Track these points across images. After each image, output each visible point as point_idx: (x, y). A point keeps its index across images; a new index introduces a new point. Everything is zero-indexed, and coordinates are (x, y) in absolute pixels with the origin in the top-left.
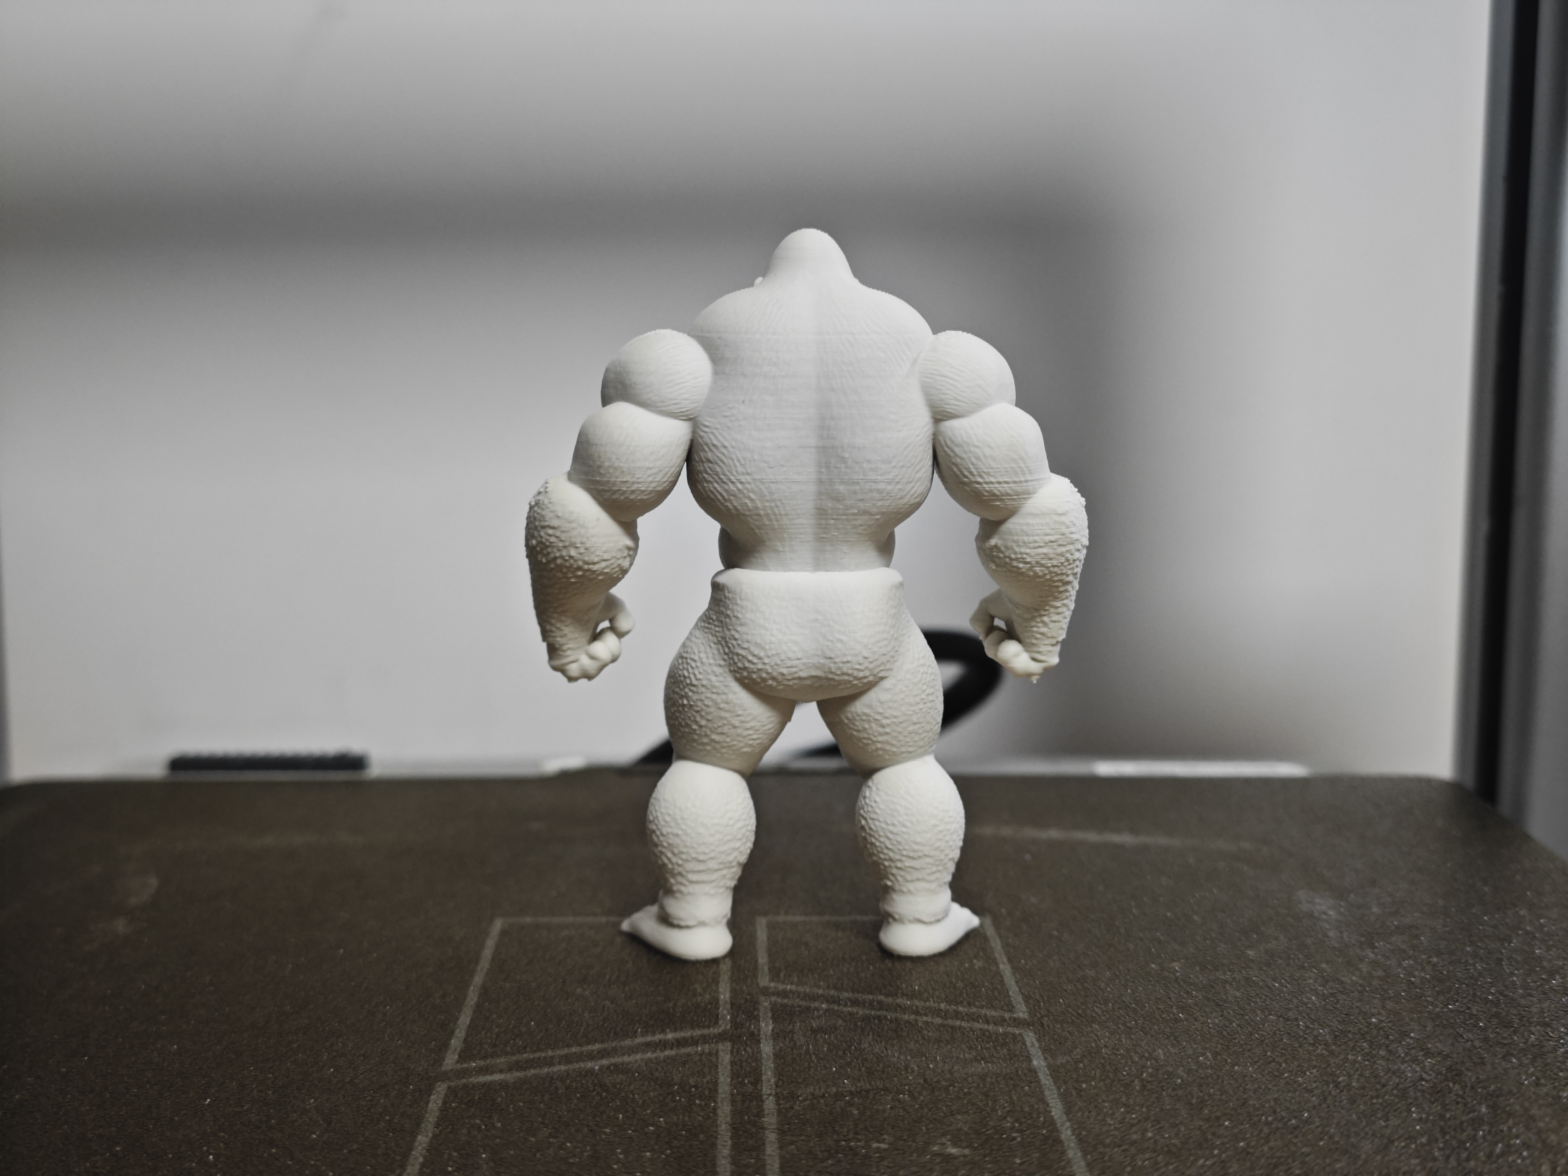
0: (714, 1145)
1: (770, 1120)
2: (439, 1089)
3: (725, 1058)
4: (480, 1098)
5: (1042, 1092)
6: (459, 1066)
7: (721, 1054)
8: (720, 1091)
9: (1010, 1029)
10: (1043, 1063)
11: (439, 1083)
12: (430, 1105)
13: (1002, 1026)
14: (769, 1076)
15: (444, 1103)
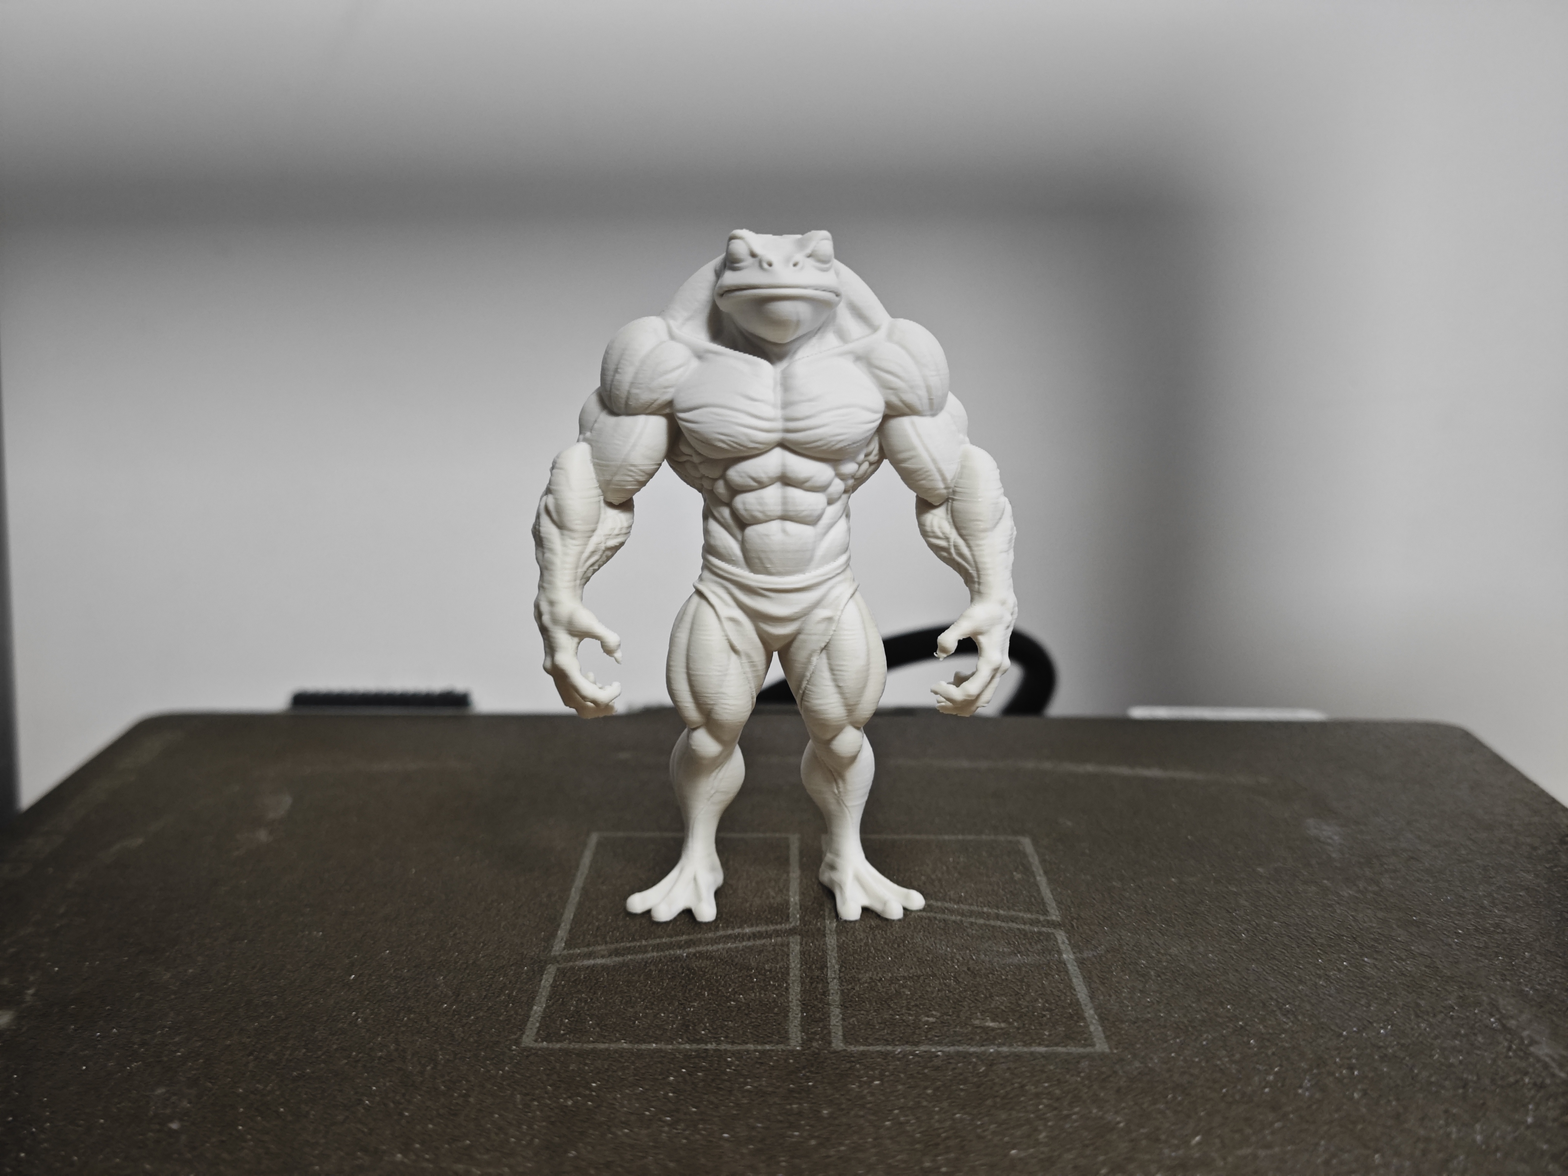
0: (786, 1016)
1: (835, 997)
2: (550, 970)
3: (795, 948)
4: (585, 978)
5: (1070, 980)
6: (565, 952)
7: (792, 945)
8: (791, 975)
9: (1044, 929)
10: (1072, 956)
11: (550, 965)
12: (543, 982)
13: (1037, 927)
14: (833, 962)
15: (555, 981)
